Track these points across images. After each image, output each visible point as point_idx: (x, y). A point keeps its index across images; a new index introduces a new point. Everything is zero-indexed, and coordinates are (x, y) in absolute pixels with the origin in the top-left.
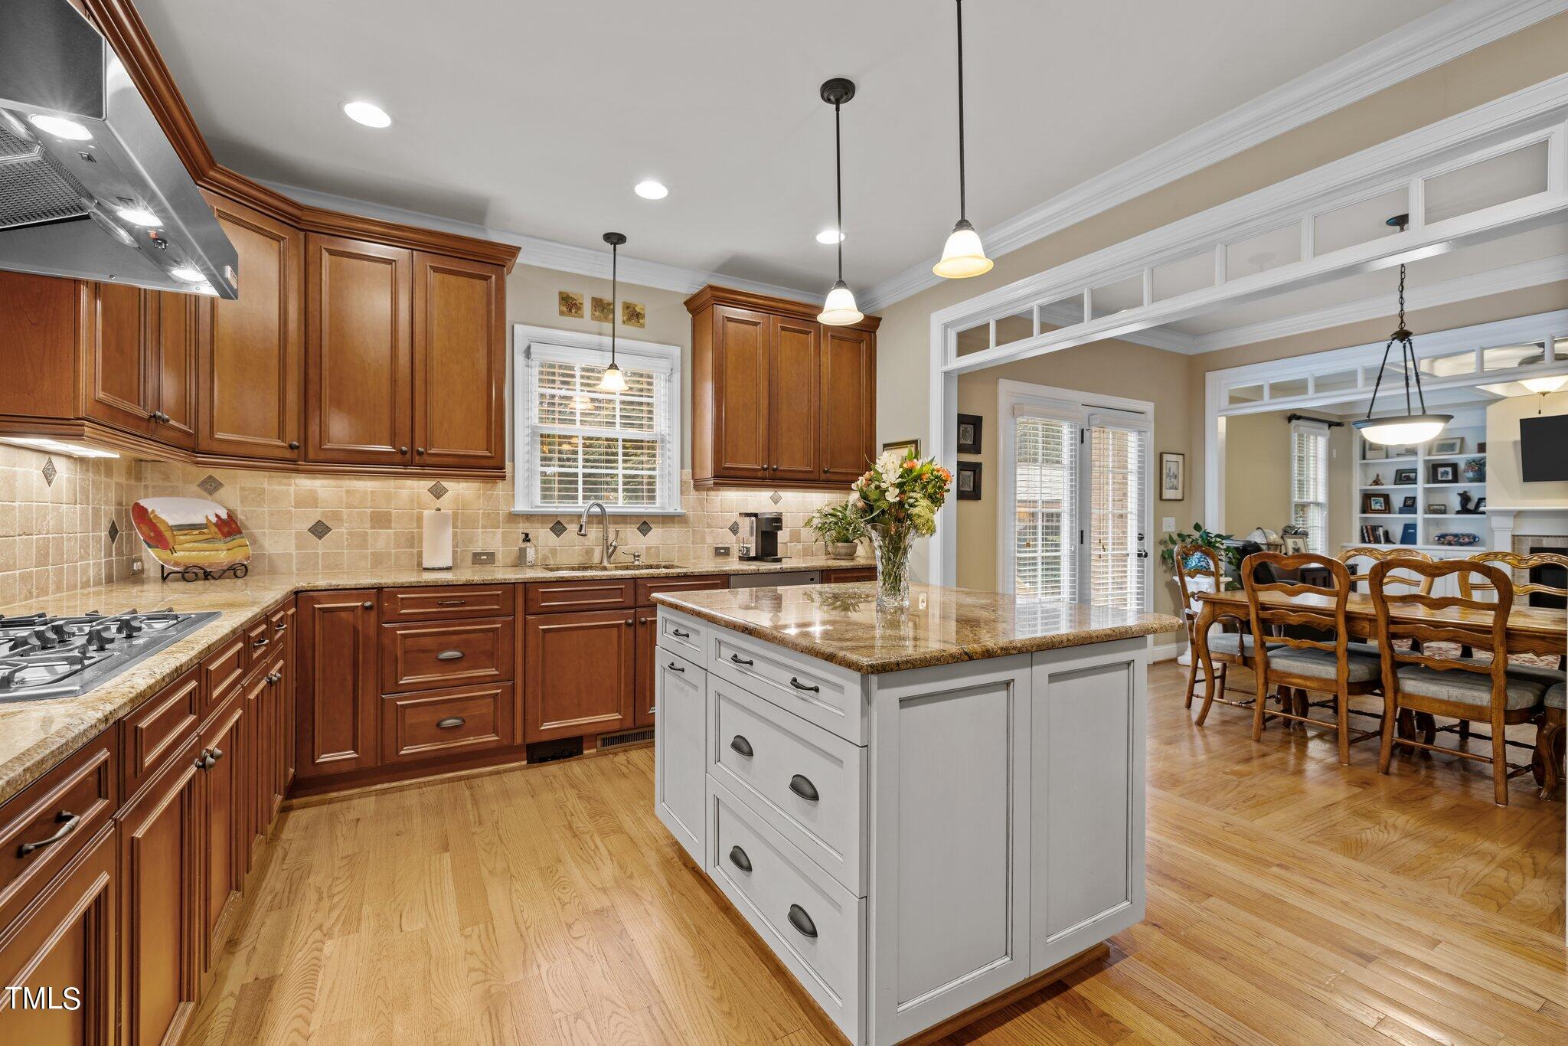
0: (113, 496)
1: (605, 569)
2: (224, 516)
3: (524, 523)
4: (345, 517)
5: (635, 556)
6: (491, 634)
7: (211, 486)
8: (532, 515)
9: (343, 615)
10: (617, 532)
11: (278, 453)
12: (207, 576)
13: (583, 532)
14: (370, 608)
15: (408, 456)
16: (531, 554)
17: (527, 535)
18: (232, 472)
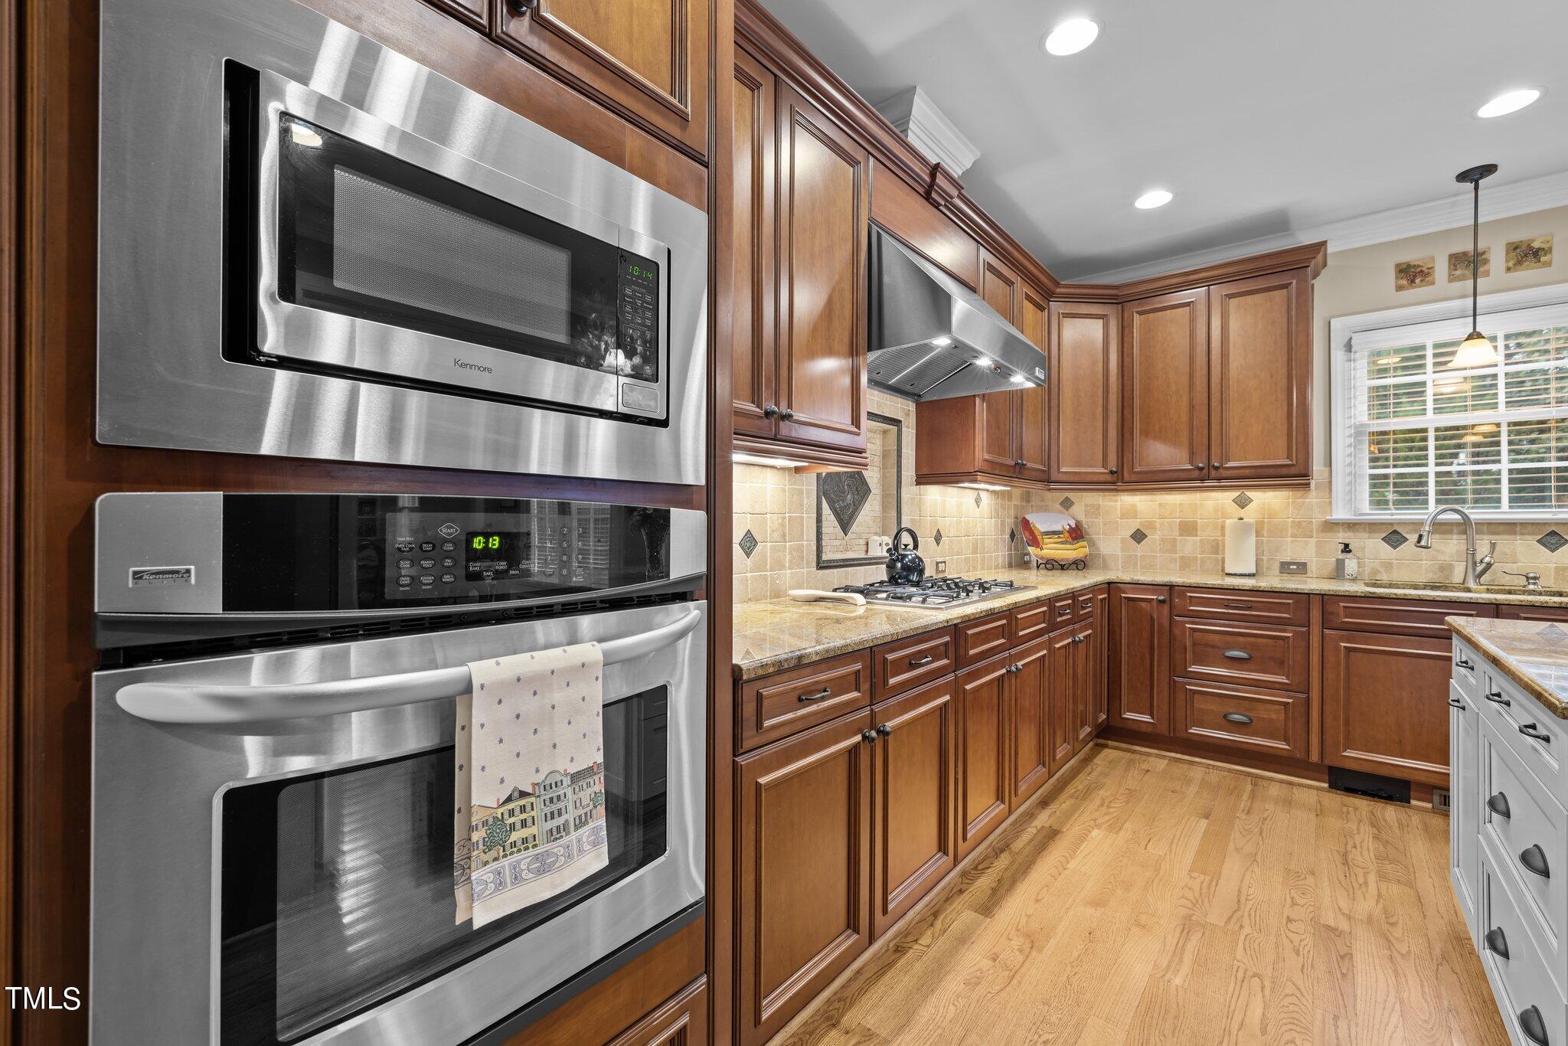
0: (1012, 513)
1: (1469, 590)
2: (1074, 526)
3: (1345, 532)
4: (1158, 526)
5: (1528, 578)
6: (1281, 642)
7: (1067, 504)
8: (1355, 524)
9: (1143, 604)
10: (1493, 546)
11: (1102, 478)
12: (1063, 568)
13: (1423, 543)
14: (1163, 602)
15: (1205, 471)
16: (1351, 565)
17: (1346, 546)
18: (1079, 494)
